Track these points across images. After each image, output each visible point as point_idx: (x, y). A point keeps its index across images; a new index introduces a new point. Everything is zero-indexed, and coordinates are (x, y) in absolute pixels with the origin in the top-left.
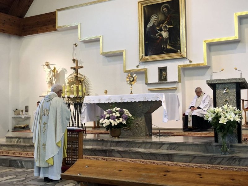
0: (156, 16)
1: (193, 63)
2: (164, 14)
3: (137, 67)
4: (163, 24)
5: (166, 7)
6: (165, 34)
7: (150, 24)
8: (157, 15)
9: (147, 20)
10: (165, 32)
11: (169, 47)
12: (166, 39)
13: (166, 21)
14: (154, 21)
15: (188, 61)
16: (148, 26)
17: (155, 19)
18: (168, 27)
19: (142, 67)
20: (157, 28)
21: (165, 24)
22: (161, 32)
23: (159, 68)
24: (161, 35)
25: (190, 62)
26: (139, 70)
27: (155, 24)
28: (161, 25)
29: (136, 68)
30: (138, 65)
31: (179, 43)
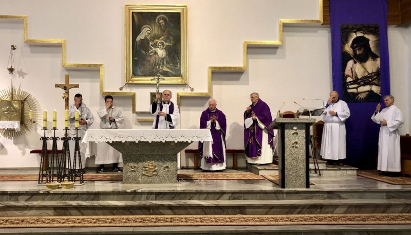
0: (149, 28)
1: (195, 91)
2: (160, 26)
3: (121, 89)
4: (158, 38)
5: (164, 19)
6: (161, 53)
7: (140, 37)
8: (151, 27)
9: (136, 31)
10: (162, 49)
11: (165, 69)
12: (163, 59)
13: (163, 37)
14: (147, 34)
15: (189, 89)
16: (138, 39)
17: (149, 32)
18: (166, 44)
19: (126, 90)
20: (151, 44)
21: (161, 40)
22: (156, 49)
23: (151, 93)
24: (156, 53)
25: (192, 90)
26: (123, 93)
27: (148, 37)
28: (156, 40)
29: (119, 91)
30: (121, 86)
31: (179, 66)
